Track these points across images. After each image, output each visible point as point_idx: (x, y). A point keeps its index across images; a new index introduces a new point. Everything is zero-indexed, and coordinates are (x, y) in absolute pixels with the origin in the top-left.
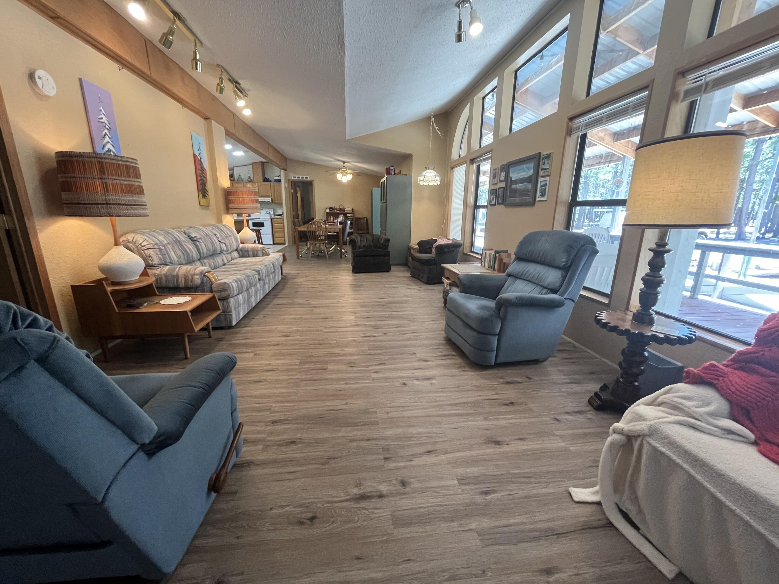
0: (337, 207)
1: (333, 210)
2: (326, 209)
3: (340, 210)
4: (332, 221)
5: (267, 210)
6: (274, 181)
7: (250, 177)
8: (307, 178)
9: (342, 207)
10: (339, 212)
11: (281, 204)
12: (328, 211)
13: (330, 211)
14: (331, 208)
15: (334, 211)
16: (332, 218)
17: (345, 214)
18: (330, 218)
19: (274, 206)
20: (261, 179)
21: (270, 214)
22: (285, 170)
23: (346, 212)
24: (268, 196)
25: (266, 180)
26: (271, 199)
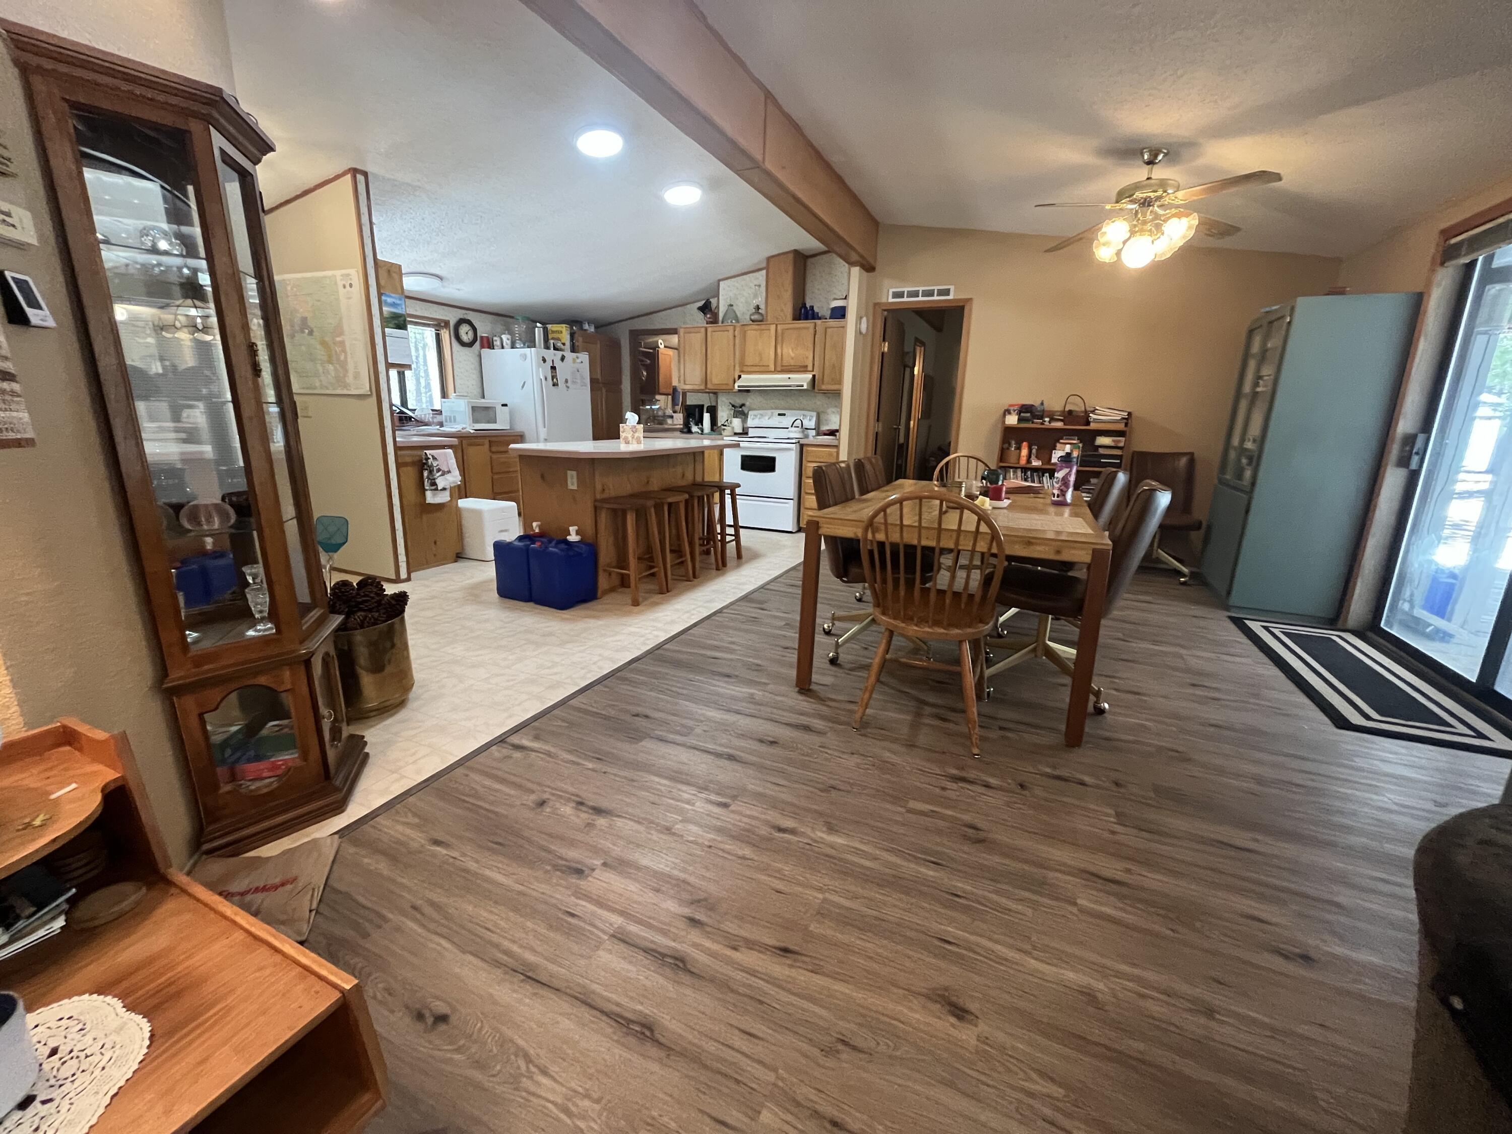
0: (1055, 404)
1: (1035, 416)
2: (1007, 412)
3: (1068, 416)
4: (1023, 461)
5: (799, 414)
6: (828, 314)
7: (758, 308)
8: (947, 292)
9: (1076, 406)
10: (1059, 425)
11: (837, 394)
12: (1012, 420)
13: (1020, 420)
14: (1025, 410)
15: (1036, 424)
16: (1024, 452)
17: (1088, 437)
18: (1019, 448)
19: (819, 401)
20: (788, 310)
21: (805, 429)
22: (869, 268)
23: (1093, 426)
24: (803, 369)
25: (803, 312)
26: (810, 376)
